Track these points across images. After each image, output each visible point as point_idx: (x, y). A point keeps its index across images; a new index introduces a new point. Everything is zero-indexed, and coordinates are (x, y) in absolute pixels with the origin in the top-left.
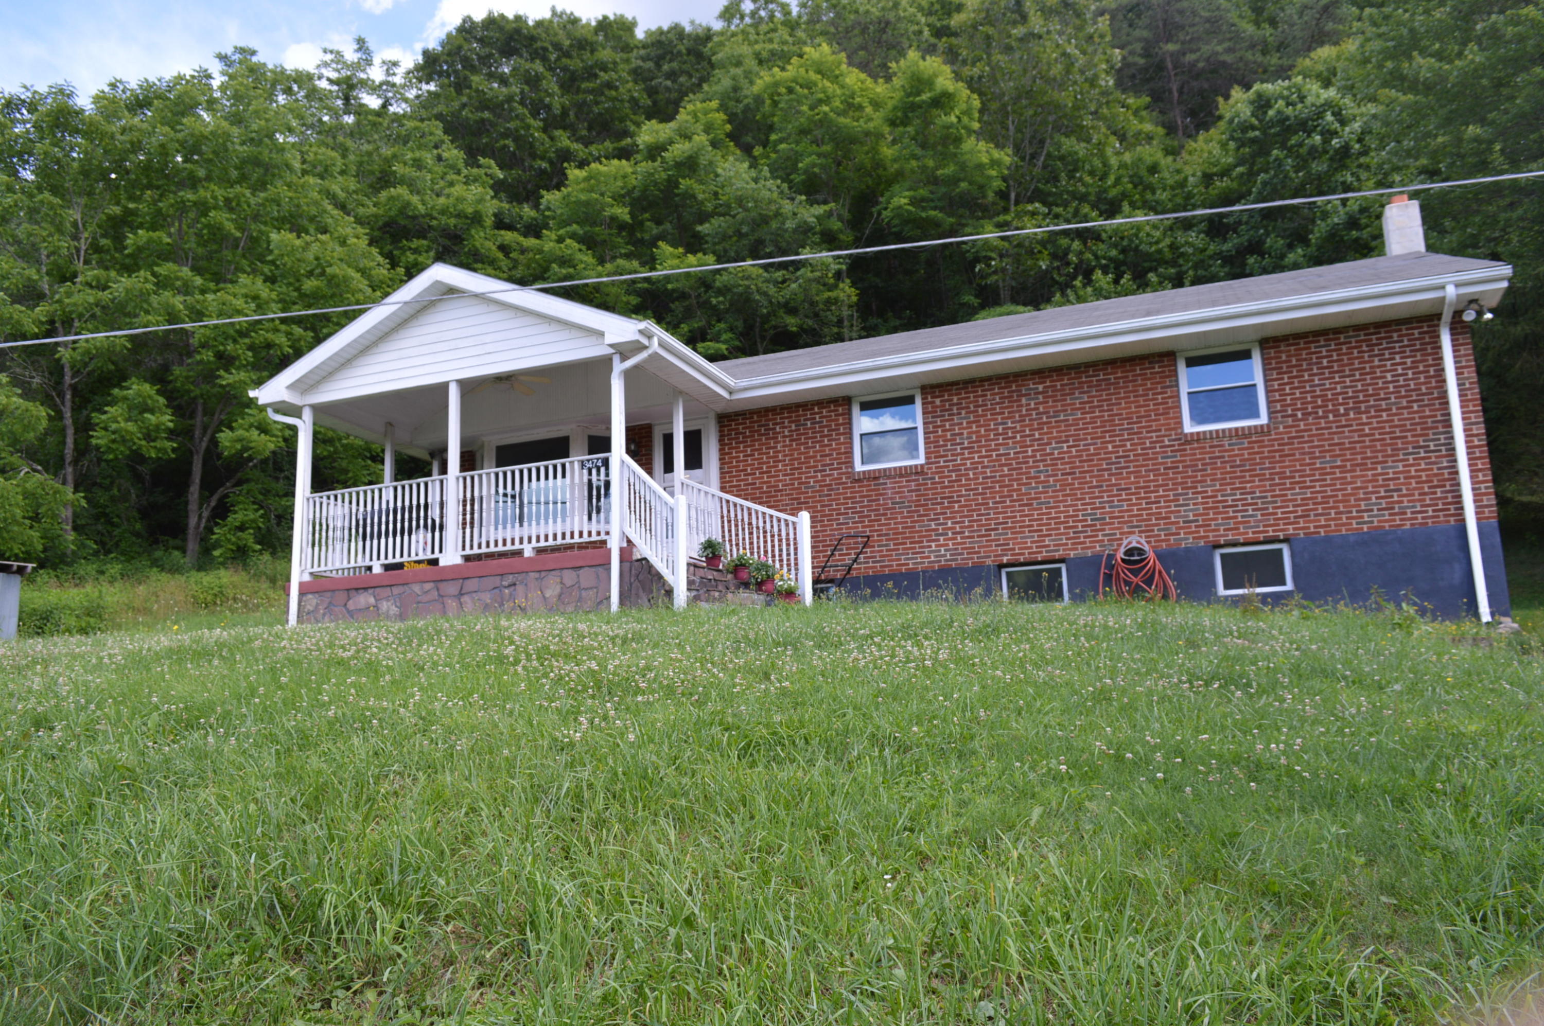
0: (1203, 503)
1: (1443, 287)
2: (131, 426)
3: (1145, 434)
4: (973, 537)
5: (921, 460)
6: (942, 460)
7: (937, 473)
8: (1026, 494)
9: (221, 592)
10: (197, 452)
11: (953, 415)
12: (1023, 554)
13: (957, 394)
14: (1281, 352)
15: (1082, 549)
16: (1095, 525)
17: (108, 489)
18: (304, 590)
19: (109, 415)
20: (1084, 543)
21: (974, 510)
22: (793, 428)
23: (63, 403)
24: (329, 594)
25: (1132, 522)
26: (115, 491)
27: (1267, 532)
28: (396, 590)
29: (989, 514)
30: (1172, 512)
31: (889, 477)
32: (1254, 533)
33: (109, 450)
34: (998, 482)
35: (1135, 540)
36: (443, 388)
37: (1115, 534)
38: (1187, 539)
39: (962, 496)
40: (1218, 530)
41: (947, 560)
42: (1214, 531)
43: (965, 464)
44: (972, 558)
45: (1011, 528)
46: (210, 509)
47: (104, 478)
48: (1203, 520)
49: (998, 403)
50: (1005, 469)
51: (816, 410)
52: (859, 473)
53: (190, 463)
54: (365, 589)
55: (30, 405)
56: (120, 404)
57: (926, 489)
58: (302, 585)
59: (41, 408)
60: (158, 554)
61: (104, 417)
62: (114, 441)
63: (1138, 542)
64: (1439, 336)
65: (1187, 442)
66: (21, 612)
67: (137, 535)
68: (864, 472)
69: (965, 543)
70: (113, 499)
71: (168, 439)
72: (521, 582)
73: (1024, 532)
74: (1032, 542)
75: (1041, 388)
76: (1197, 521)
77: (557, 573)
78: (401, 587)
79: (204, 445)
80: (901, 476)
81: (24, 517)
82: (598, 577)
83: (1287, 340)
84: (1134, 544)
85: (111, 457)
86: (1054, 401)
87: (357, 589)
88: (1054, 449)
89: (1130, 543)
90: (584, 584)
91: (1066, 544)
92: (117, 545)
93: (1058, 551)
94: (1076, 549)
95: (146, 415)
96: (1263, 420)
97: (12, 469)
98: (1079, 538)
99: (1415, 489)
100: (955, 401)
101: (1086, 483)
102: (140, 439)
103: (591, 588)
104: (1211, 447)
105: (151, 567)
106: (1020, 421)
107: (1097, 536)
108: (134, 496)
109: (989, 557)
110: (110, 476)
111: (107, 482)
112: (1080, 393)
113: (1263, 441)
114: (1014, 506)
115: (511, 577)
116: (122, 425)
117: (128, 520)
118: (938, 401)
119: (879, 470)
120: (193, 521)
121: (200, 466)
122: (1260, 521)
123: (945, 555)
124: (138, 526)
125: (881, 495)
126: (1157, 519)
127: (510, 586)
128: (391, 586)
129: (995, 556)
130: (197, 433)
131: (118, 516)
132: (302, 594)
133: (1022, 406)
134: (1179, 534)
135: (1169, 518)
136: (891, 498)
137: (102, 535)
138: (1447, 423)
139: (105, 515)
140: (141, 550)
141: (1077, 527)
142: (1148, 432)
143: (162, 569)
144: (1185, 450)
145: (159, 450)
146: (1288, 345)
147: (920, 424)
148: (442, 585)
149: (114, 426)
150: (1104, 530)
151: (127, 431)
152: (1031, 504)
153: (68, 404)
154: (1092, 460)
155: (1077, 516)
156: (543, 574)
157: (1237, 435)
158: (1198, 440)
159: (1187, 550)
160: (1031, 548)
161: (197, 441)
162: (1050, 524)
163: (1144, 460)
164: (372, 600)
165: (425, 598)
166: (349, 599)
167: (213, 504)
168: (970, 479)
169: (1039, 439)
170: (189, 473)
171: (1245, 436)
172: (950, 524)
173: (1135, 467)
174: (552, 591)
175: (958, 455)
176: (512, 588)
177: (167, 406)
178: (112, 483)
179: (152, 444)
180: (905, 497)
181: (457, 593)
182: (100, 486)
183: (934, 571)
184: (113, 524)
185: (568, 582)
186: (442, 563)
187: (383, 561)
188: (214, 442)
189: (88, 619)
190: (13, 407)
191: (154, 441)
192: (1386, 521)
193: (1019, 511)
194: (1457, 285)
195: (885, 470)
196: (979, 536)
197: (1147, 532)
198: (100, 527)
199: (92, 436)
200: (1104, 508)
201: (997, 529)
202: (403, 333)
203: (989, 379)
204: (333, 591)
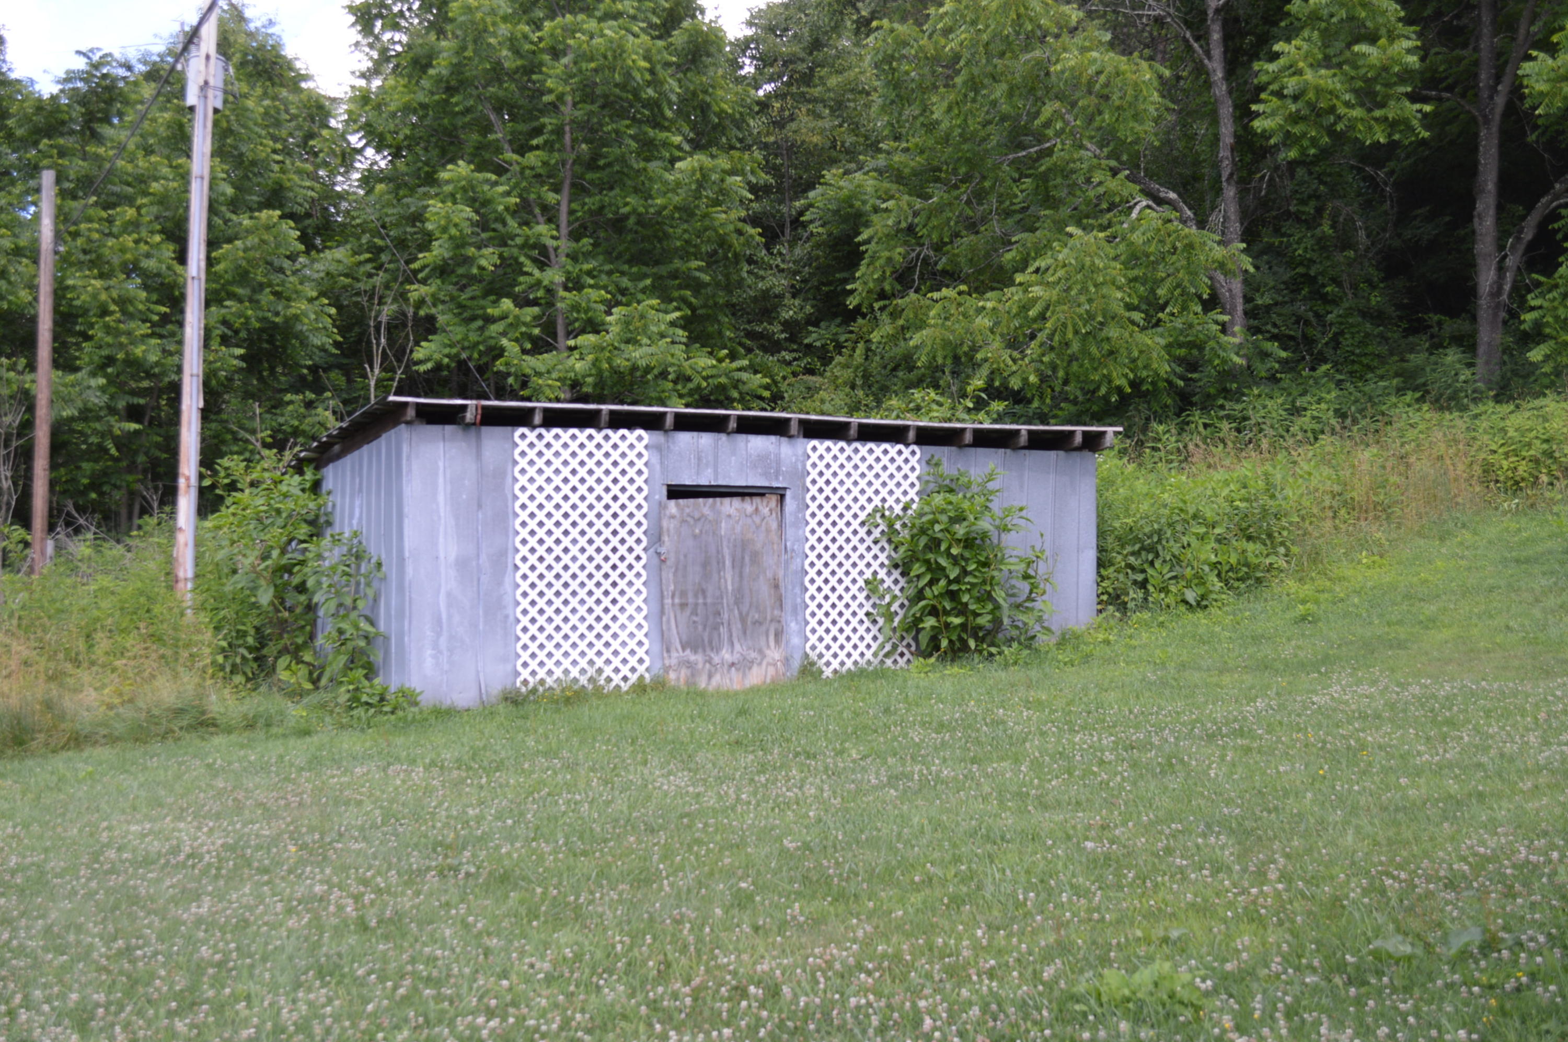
2: (1326, 79)
9: (1550, 454)
10: (1487, 121)
17: (1311, 223)
19: (1282, 61)
23: (1208, 54)
26: (1326, 228)
33: (1289, 139)
46: (1521, 248)
47: (1303, 202)
53: (1474, 149)
55: (1122, 62)
56: (1306, 33)
59: (1144, 65)
60: (1416, 359)
61: (1272, 67)
62: (1295, 118)
66: (1101, 534)
67: (1378, 317)
70: (1322, 244)
71: (1414, 98)
79: (1500, 101)
81: (1129, 307)
85: (1293, 154)
92: (1335, 342)
95: (1356, 48)
97: (1112, 206)
102: (1347, 104)
105: (1400, 391)
108: (1362, 234)
110: (1315, 196)
111: (1310, 209)
116: (1309, 76)
117: (1354, 287)
120: (1486, 279)
121: (1494, 151)
124: (1376, 299)
130: (1484, 77)
131: (1335, 281)
137: (1307, 323)
139: (1310, 280)
140: (1383, 349)
143: (1424, 394)
145: (1393, 125)
149: (1291, 84)
151: (1319, 90)
153: (1217, 52)
161: (1485, 94)
167: (1528, 235)
170: (1471, 170)
177: (1408, 21)
178: (1319, 211)
179: (1378, 113)
182: (1298, 218)
184: (1325, 298)
188: (1517, 91)
189: (1244, 544)
190: (1091, 70)
191: (1382, 105)
198: (1302, 308)
199: (1257, 115)
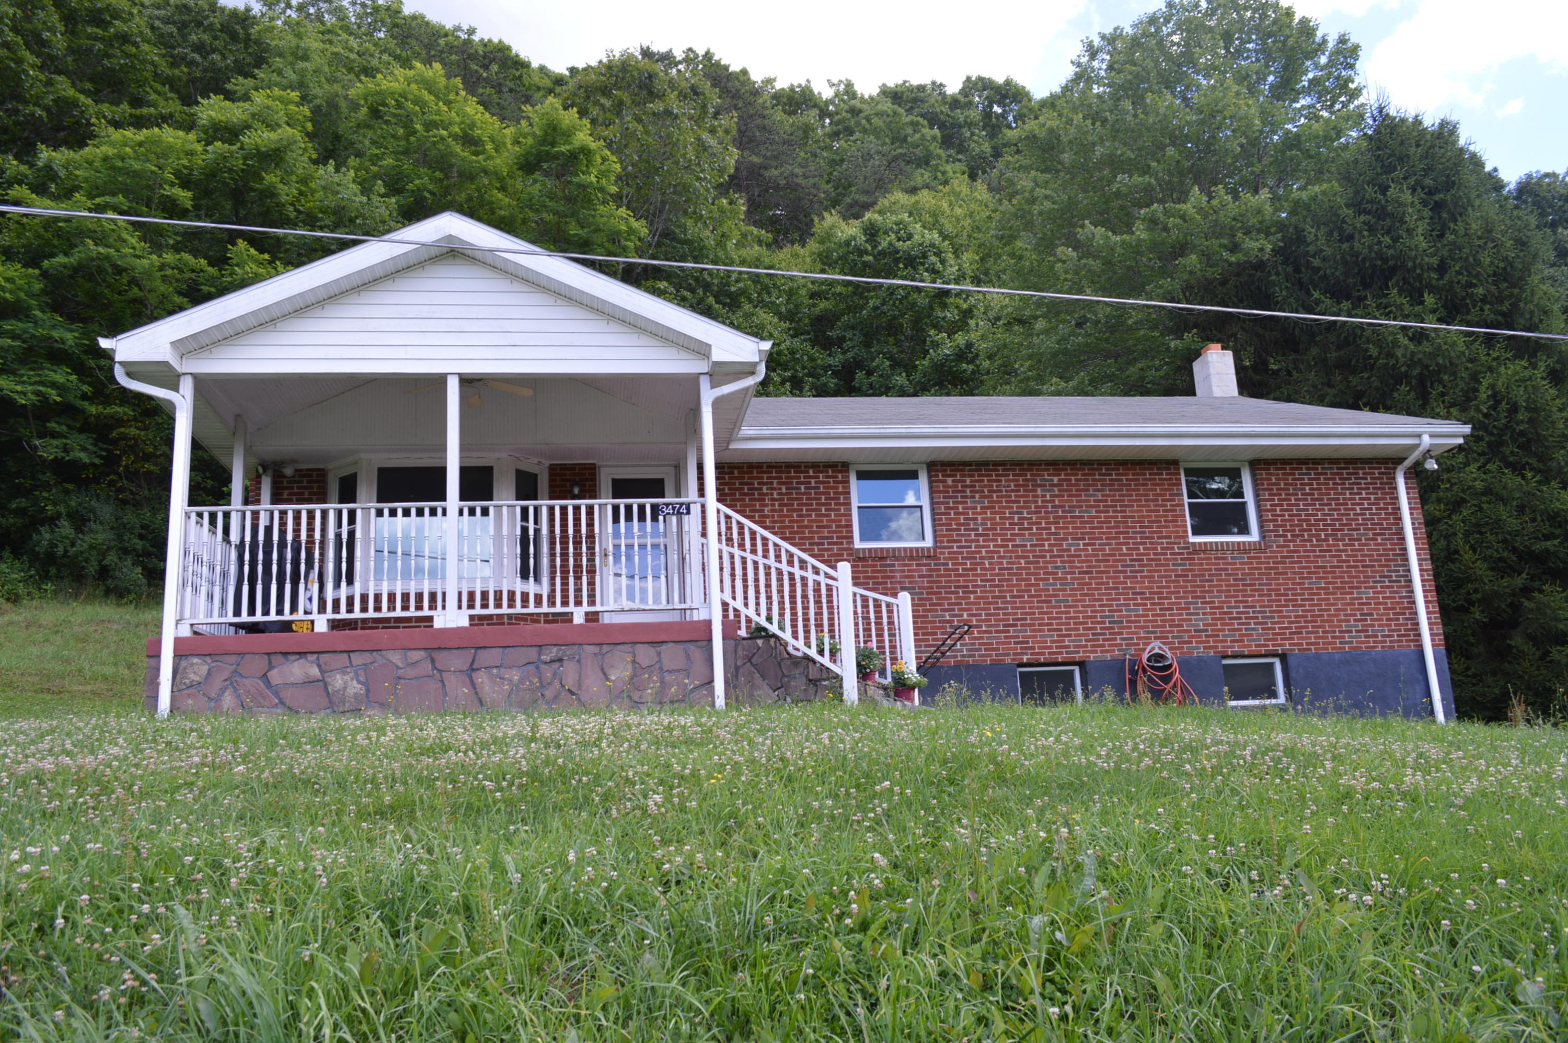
0: (1211, 614)
1: (1419, 436)
3: (1156, 540)
4: (991, 632)
5: (928, 543)
6: (955, 545)
7: (951, 559)
8: (1044, 590)
11: (966, 497)
12: (1044, 654)
13: (970, 476)
14: (1271, 474)
15: (1102, 652)
16: (1113, 628)
18: (182, 650)
20: (1103, 646)
21: (990, 603)
22: (784, 490)
24: (233, 659)
25: (1147, 627)
27: (1268, 646)
28: (357, 659)
29: (1007, 608)
30: (1184, 620)
31: (897, 559)
32: (1256, 646)
34: (1015, 574)
35: (1156, 646)
36: (438, 382)
37: (1132, 639)
38: (1199, 648)
39: (977, 586)
40: (1226, 641)
41: (963, 656)
42: (1222, 641)
43: (980, 552)
44: (990, 655)
45: (1030, 625)
48: (1212, 630)
49: (1013, 491)
50: (1022, 561)
51: (811, 473)
52: (858, 550)
54: (302, 654)
57: (938, 576)
58: (178, 641)
63: (1160, 648)
64: (1394, 478)
65: (1195, 552)
68: (864, 550)
69: (982, 638)
72: (571, 658)
73: (1043, 631)
74: (1052, 642)
75: (1056, 480)
76: (1207, 631)
77: (627, 648)
78: (368, 654)
80: (911, 558)
82: (688, 656)
83: (1276, 464)
84: (1157, 651)
86: (1069, 496)
87: (285, 654)
88: (1071, 545)
89: (1153, 649)
90: (667, 664)
91: (1086, 646)
93: (1078, 652)
94: (1096, 652)
96: (1254, 536)
98: (1098, 640)
99: (1383, 614)
100: (968, 482)
101: (1103, 584)
103: (679, 671)
104: (1216, 558)
106: (1036, 513)
107: (1115, 639)
109: (1008, 655)
112: (1095, 490)
113: (1260, 558)
114: (1032, 602)
115: (555, 649)
118: (950, 481)
119: (888, 550)
122: (1262, 635)
123: (962, 651)
125: (889, 577)
126: (1171, 626)
127: (552, 661)
128: (348, 652)
129: (1015, 654)
132: (179, 655)
133: (1037, 496)
134: (1191, 643)
135: (1182, 626)
136: (900, 583)
138: (1405, 558)
141: (1095, 628)
142: (1159, 538)
144: (1193, 559)
146: (1277, 469)
147: (925, 503)
148: (440, 656)
150: (1122, 633)
152: (1050, 602)
154: (1108, 561)
155: (1096, 617)
156: (605, 648)
157: (1239, 550)
158: (1204, 551)
159: (1199, 659)
160: (1051, 647)
162: (1069, 624)
163: (1157, 565)
164: (315, 672)
165: (411, 673)
166: (271, 667)
168: (985, 569)
169: (1055, 534)
171: (1246, 551)
172: (965, 617)
173: (1148, 571)
174: (620, 673)
175: (972, 541)
176: (557, 665)
180: (916, 582)
181: (466, 667)
183: (949, 667)
185: (644, 661)
186: (438, 624)
187: (330, 615)
192: (1363, 642)
193: (1038, 608)
194: (1432, 436)
195: (894, 549)
196: (997, 632)
197: (1162, 638)
200: (1121, 611)
201: (1016, 625)
202: (368, 297)
203: (1003, 463)
204: (242, 654)
